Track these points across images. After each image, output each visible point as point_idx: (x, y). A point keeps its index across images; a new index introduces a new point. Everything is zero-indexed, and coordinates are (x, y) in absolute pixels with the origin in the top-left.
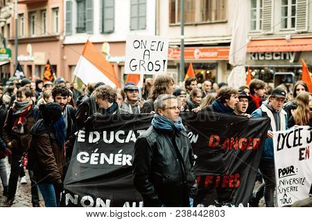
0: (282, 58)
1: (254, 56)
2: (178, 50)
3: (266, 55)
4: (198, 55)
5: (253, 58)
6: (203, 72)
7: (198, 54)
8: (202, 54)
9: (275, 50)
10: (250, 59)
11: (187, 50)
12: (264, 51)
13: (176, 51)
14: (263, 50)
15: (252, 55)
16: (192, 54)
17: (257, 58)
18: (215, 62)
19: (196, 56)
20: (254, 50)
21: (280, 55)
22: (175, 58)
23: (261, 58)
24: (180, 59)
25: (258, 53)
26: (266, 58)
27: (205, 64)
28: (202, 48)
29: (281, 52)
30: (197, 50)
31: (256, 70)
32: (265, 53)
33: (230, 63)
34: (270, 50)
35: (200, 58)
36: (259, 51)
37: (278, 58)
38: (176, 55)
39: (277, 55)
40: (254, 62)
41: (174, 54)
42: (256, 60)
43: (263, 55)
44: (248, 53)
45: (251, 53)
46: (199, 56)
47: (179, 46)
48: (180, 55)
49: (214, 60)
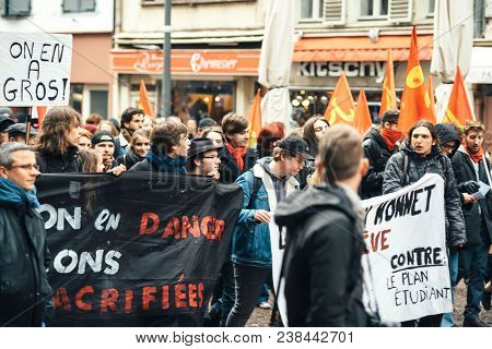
0: (362, 74)
1: (308, 68)
2: (159, 53)
3: (331, 67)
4: (197, 66)
5: (306, 73)
6: (207, 99)
7: (198, 62)
8: (205, 64)
9: (349, 57)
10: (299, 74)
11: (176, 55)
12: (328, 59)
13: (154, 57)
14: (325, 57)
15: (303, 68)
16: (187, 63)
17: (312, 74)
18: (231, 79)
19: (193, 66)
20: (308, 57)
21: (358, 68)
22: (154, 69)
23: (322, 73)
24: (161, 72)
25: (315, 63)
26: (331, 74)
27: (211, 82)
28: (206, 51)
29: (359, 63)
30: (196, 55)
31: (310, 98)
32: (328, 62)
33: (260, 81)
34: (339, 57)
35: (202, 70)
36: (317, 59)
37: (355, 73)
38: (153, 65)
39: (351, 68)
40: (307, 82)
41: (151, 61)
42: (310, 77)
43: (325, 66)
44: (295, 64)
45: (302, 63)
46: (199, 67)
47: (161, 46)
48: (161, 65)
49: (228, 76)
